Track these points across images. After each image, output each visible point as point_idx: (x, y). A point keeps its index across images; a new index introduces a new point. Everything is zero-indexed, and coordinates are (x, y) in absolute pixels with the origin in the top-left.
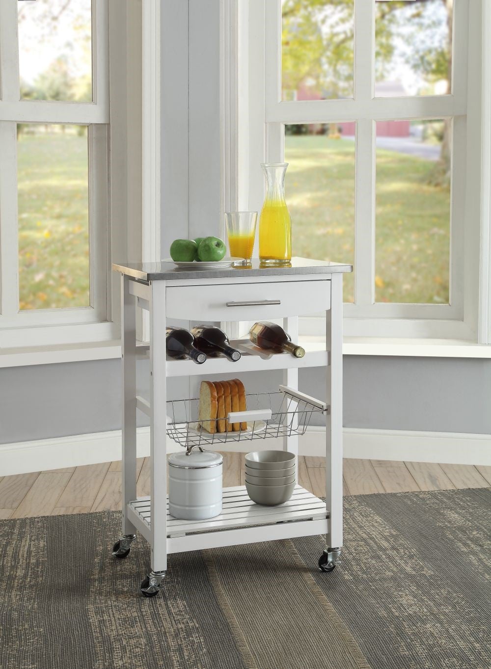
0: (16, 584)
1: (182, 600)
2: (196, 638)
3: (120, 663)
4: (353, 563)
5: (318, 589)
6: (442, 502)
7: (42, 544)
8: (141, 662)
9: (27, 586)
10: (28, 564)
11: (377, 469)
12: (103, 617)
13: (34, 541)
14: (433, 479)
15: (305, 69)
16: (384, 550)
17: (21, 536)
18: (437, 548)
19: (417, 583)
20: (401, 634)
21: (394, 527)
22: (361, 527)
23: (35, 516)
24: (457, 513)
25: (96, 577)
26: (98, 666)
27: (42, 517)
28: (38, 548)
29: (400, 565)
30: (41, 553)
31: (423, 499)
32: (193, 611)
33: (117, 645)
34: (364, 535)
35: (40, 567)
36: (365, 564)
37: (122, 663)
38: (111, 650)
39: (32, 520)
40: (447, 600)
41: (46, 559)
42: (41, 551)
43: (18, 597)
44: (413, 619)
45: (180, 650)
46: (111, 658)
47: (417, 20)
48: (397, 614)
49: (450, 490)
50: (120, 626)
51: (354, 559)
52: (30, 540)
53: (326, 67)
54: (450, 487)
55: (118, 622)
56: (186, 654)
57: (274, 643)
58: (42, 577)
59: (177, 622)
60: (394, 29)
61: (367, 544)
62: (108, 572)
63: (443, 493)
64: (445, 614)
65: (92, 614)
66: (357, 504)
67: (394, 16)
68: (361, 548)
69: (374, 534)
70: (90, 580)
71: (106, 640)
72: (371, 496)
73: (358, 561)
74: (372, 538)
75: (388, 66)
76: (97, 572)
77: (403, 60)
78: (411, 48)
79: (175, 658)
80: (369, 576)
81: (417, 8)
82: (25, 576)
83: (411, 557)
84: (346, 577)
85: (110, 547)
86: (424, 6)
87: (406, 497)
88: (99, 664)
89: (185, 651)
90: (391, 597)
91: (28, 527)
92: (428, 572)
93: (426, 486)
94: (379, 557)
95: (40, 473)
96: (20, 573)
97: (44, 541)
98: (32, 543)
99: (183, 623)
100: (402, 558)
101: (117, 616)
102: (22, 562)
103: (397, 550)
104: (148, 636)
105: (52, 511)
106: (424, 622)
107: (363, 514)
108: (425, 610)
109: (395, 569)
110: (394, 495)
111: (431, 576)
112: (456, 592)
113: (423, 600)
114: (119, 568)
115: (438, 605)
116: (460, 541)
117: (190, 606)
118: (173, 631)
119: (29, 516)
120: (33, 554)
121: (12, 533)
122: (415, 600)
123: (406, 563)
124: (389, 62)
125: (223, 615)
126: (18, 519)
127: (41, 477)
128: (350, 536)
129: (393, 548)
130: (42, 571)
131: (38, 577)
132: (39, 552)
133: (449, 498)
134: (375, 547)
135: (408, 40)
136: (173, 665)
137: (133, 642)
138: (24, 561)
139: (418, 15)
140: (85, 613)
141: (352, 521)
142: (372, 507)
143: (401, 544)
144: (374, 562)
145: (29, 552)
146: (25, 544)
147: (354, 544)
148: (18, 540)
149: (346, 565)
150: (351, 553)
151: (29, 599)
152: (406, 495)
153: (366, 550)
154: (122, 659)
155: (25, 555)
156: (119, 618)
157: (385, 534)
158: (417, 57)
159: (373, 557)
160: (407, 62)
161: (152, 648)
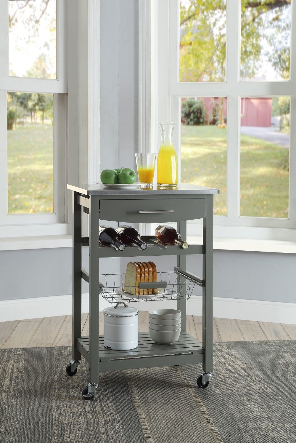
0: (4, 389)
1: (111, 402)
2: (117, 426)
3: (68, 439)
4: (222, 384)
5: (198, 398)
6: (282, 348)
7: (21, 365)
8: (82, 439)
9: (12, 390)
10: (12, 377)
11: (240, 326)
12: (60, 411)
13: (16, 363)
14: (276, 333)
15: (202, 66)
16: (242, 376)
17: (8, 359)
18: (276, 376)
19: (262, 397)
20: (246, 428)
21: (250, 362)
22: (228, 362)
23: (18, 347)
24: (291, 355)
25: (56, 386)
26: (54, 440)
27: (22, 348)
28: (18, 367)
29: (252, 386)
30: (20, 370)
31: (270, 345)
32: (118, 410)
33: (67, 429)
34: (229, 366)
35: (20, 379)
36: (229, 384)
37: (69, 439)
38: (63, 432)
39: (16, 350)
40: (280, 408)
41: (23, 374)
42: (20, 369)
43: (6, 397)
44: (256, 420)
45: (107, 433)
46: (63, 436)
47: (276, 23)
48: (246, 416)
49: (288, 340)
50: (71, 417)
51: (222, 381)
52: (14, 362)
53: (216, 64)
54: (287, 339)
55: (70, 414)
56: (110, 435)
57: (166, 430)
58: (21, 385)
59: (107, 416)
60: (261, 31)
61: (231, 372)
62: (64, 383)
63: (283, 342)
64: (277, 417)
65: (54, 409)
66: (226, 347)
67: (261, 19)
68: (227, 375)
69: (236, 366)
70: (52, 388)
71: (61, 426)
72: (236, 342)
73: (225, 383)
74: (234, 369)
75: (257, 64)
76: (56, 383)
77: (267, 58)
78: (273, 47)
79: (103, 438)
80: (231, 392)
81: (276, 12)
82: (10, 384)
83: (260, 381)
84: (217, 392)
85: (65, 369)
86: (281, 11)
87: (259, 344)
88: (55, 439)
89: (110, 433)
90: (244, 405)
91: (13, 354)
92: (270, 391)
93: (272, 338)
94: (239, 381)
95: (20, 321)
96: (6, 382)
97: (23, 363)
98: (15, 364)
99: (111, 417)
100: (253, 382)
101: (69, 411)
102: (8, 375)
103: (250, 376)
104: (87, 424)
105: (28, 345)
106: (262, 421)
107: (230, 353)
108: (264, 414)
109: (249, 389)
110: (251, 343)
111: (271, 393)
112: (286, 404)
113: (264, 408)
114: (70, 382)
115: (273, 411)
116: (291, 372)
117: (116, 406)
118: (103, 421)
119: (14, 347)
120: (15, 371)
121: (3, 358)
122: (259, 408)
123: (256, 385)
124: (258, 60)
125: (136, 412)
126: (7, 349)
127: (20, 323)
128: (220, 367)
129: (248, 375)
130: (21, 382)
131: (18, 385)
132: (19, 370)
133: (287, 345)
134: (236, 375)
135: (271, 41)
136: (102, 442)
137: (77, 427)
138: (9, 375)
139: (277, 19)
140: (50, 408)
141: (222, 358)
142: (236, 350)
143: (253, 373)
144: (235, 383)
145: (13, 369)
146: (11, 364)
147: (223, 372)
148: (6, 362)
149: (217, 384)
150: (220, 378)
151: (14, 398)
152: (259, 343)
153: (230, 376)
154: (69, 437)
155: (10, 372)
156: (70, 412)
157: (243, 366)
158: (276, 56)
159: (235, 381)
160: (270, 60)
161: (89, 431)
